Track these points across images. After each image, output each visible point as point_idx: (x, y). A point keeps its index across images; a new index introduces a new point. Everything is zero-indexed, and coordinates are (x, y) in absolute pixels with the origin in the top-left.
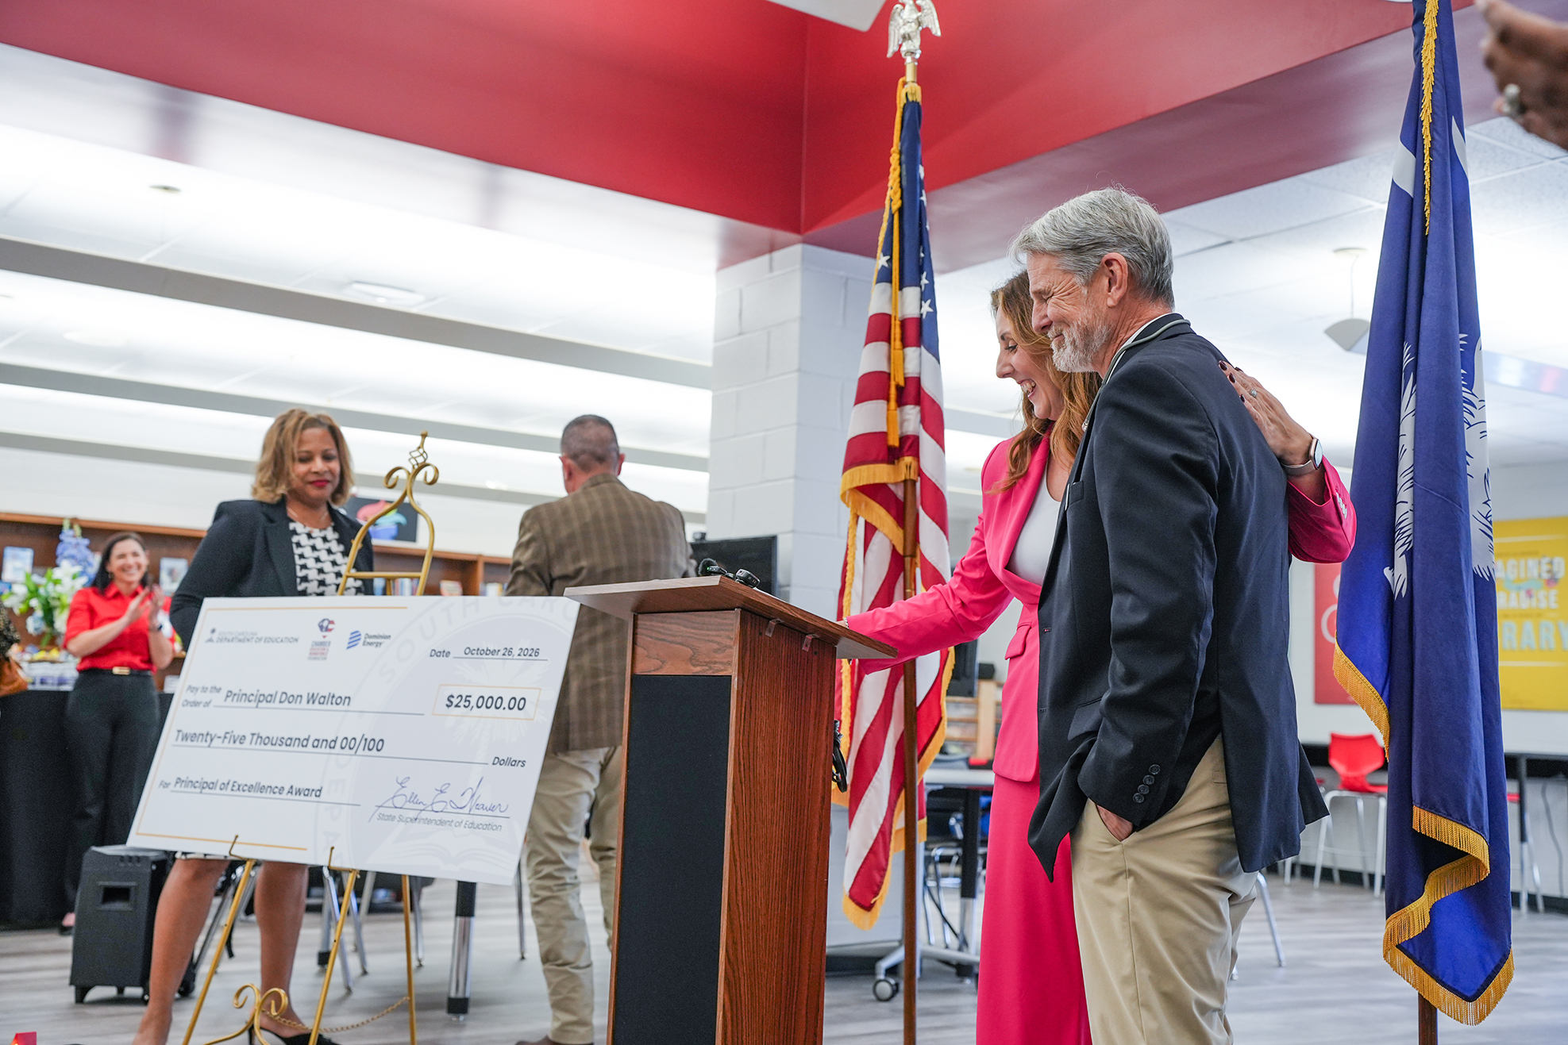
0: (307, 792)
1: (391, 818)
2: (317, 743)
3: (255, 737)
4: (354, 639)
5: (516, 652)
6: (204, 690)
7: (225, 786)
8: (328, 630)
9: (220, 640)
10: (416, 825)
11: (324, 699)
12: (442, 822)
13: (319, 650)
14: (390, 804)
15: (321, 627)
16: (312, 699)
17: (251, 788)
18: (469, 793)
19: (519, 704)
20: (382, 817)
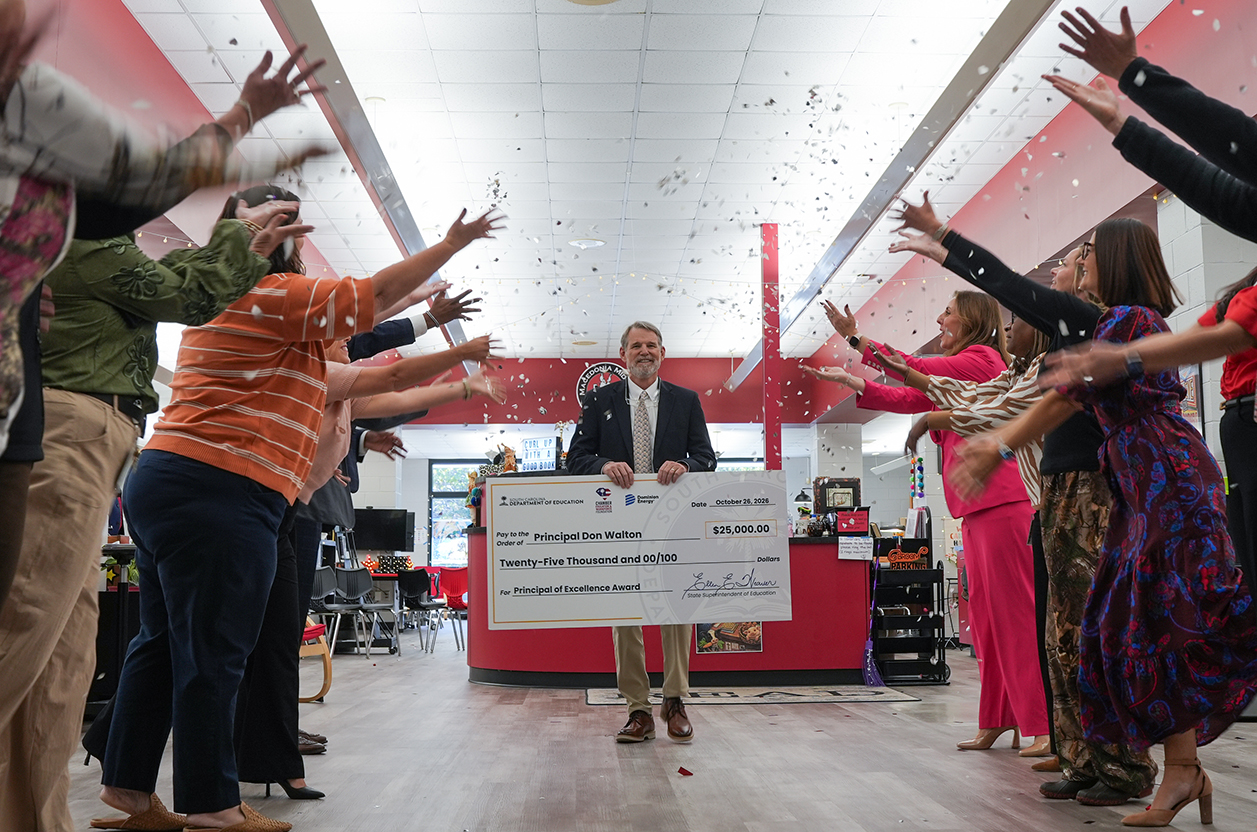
0: (629, 588)
1: (696, 595)
2: (625, 560)
3: (572, 560)
4: (630, 500)
5: (753, 501)
6: (514, 535)
7: (557, 589)
8: (605, 494)
9: (513, 504)
10: (716, 597)
11: (619, 536)
12: (734, 594)
13: (604, 507)
14: (694, 588)
15: (600, 494)
16: (609, 535)
17: (581, 589)
18: (747, 578)
19: (766, 529)
20: (690, 596)
